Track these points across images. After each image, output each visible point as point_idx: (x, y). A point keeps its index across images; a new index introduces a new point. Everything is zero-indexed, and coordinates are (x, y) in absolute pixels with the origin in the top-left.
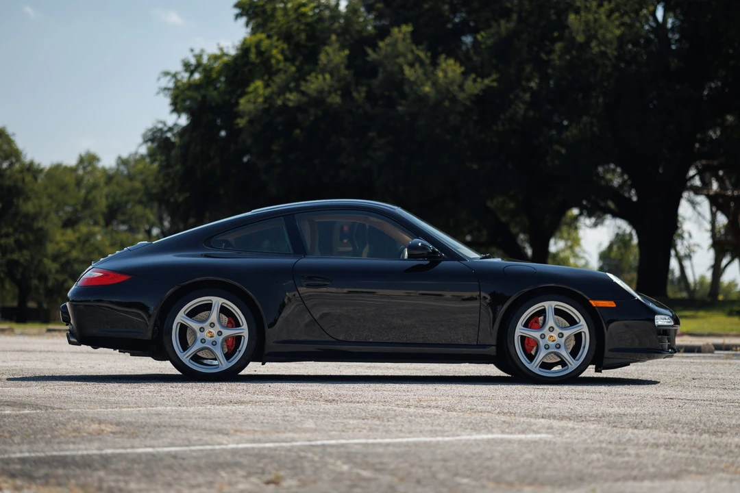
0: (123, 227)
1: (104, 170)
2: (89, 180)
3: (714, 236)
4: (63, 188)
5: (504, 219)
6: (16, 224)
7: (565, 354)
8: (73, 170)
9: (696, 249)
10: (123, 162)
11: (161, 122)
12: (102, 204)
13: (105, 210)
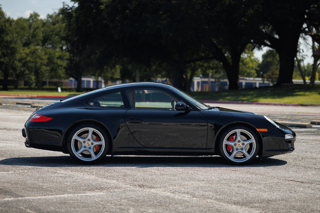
0: (50, 46)
1: (41, 20)
2: (34, 25)
3: (313, 51)
4: (23, 29)
5: (220, 47)
6: (2, 45)
7: (245, 152)
8: (27, 20)
9: (306, 57)
10: (50, 16)
11: (67, 5)
12: (41, 36)
13: (42, 38)
